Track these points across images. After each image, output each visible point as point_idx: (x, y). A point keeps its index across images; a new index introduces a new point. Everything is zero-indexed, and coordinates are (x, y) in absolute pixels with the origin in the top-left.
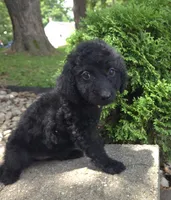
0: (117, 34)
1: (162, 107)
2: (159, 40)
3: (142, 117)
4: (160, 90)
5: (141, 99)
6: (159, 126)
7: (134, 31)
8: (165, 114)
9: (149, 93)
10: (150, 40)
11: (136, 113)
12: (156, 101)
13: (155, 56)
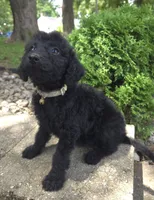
0: (106, 36)
1: (139, 95)
2: (140, 42)
3: (122, 102)
4: (139, 81)
5: (122, 87)
6: (136, 110)
7: (121, 34)
8: (141, 101)
9: (129, 84)
10: (133, 41)
11: (117, 99)
12: (135, 90)
13: (136, 55)
